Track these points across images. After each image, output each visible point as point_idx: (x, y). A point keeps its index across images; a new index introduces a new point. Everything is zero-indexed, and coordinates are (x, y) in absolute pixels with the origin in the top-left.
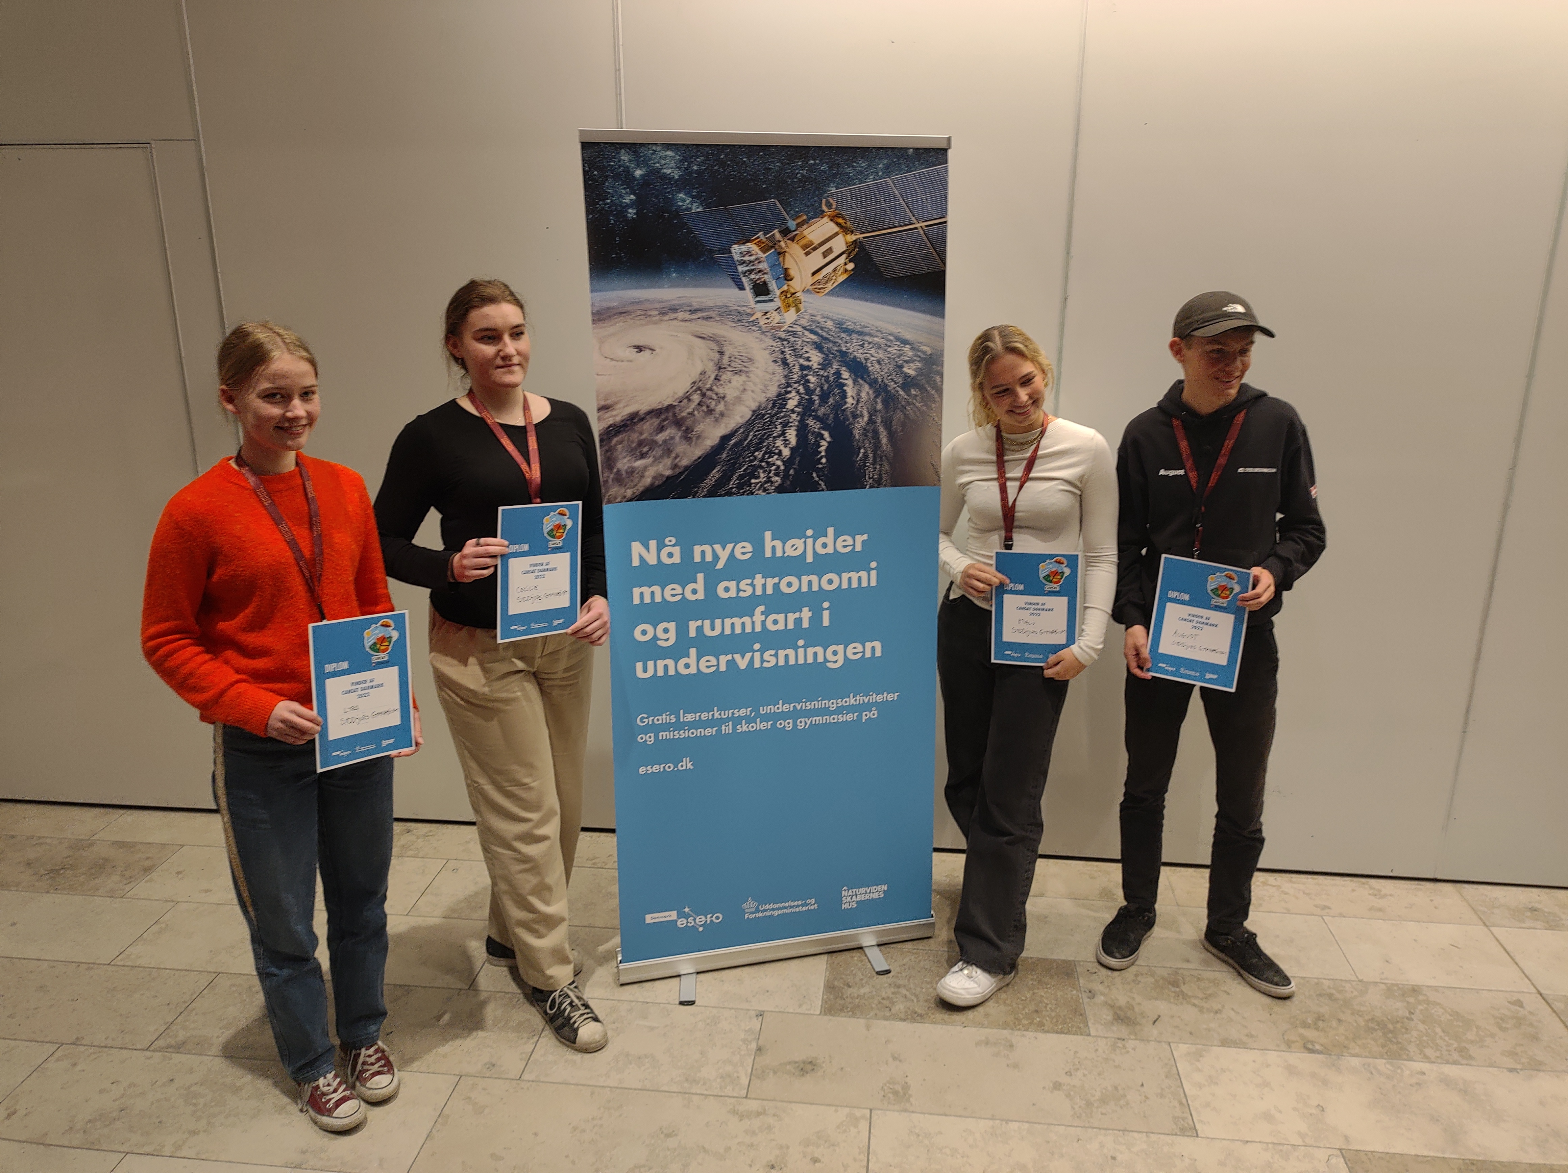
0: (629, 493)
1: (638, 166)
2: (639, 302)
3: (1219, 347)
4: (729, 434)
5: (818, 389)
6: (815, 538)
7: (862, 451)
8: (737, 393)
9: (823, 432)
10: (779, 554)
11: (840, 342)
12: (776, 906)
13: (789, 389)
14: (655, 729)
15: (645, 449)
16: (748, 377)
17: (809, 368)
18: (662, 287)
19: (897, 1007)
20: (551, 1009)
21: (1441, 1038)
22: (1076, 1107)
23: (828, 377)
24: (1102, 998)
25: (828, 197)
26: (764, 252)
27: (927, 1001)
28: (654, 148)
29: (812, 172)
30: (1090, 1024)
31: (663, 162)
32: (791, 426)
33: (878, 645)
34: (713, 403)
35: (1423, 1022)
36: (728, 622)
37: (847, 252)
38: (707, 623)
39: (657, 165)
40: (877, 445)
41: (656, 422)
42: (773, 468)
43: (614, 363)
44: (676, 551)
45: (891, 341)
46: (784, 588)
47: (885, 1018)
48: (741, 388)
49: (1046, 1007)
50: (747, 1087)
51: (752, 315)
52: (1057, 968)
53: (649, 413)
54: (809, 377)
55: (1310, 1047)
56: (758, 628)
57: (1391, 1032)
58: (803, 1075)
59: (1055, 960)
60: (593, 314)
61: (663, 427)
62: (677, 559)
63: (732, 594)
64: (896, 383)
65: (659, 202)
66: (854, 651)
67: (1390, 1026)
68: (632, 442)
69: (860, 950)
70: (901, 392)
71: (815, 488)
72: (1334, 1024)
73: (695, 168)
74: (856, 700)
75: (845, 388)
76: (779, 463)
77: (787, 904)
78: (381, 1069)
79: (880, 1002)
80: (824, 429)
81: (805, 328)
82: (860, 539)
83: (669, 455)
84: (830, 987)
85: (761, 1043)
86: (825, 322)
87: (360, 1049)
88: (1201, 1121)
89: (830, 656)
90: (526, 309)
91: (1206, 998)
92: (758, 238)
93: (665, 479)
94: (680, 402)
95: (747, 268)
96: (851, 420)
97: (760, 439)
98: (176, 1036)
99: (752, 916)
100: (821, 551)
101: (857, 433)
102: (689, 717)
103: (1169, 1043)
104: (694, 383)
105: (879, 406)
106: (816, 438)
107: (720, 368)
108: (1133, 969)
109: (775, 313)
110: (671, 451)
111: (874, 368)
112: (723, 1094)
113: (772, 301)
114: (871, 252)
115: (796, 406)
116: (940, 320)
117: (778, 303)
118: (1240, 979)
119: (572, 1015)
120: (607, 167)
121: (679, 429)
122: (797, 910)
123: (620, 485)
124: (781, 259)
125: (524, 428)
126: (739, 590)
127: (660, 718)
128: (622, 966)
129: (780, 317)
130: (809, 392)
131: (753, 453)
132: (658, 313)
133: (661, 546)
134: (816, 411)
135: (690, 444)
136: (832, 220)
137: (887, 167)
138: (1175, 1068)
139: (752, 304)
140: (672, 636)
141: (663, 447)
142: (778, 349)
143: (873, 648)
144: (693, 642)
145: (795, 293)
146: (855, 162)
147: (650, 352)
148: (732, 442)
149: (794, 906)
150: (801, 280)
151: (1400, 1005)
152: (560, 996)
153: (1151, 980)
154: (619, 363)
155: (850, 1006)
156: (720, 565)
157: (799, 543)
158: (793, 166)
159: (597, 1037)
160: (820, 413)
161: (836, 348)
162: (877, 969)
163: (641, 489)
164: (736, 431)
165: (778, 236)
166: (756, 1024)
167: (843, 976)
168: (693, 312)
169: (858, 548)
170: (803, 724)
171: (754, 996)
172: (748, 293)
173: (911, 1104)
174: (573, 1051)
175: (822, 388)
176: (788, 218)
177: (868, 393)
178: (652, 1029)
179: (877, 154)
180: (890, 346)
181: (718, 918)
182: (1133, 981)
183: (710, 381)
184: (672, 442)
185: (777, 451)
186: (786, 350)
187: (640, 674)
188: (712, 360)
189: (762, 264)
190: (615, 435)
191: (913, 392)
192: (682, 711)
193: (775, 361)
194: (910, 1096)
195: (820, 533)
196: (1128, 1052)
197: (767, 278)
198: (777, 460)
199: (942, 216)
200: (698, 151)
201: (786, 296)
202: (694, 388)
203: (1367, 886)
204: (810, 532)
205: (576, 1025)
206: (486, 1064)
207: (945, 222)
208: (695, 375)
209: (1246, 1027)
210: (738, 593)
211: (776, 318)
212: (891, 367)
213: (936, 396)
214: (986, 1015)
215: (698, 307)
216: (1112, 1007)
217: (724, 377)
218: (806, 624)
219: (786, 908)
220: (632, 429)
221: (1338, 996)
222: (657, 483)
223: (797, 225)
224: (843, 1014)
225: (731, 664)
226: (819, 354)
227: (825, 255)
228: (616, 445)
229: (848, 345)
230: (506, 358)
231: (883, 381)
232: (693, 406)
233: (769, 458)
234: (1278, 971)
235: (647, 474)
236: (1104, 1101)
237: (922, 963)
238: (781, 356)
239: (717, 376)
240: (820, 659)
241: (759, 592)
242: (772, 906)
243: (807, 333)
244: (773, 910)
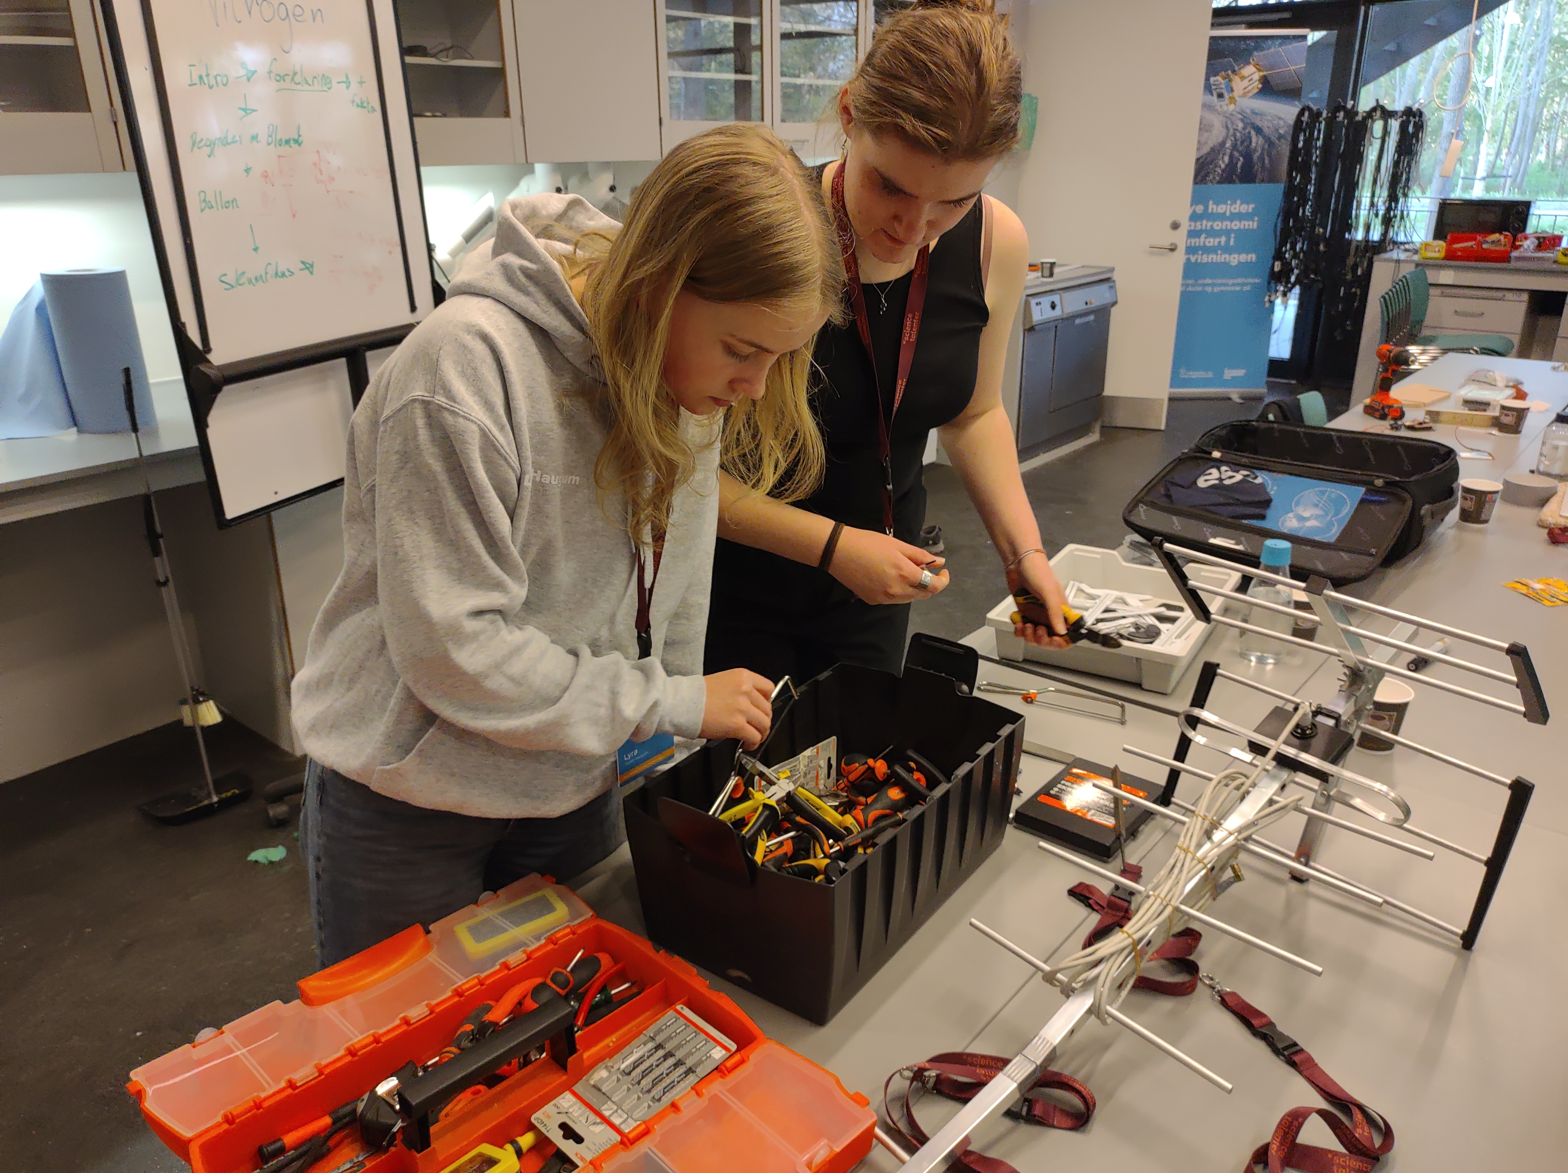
6: (1231, 205)
37: (1259, 80)
66: (1243, 258)
82: (1251, 206)
100: (1233, 211)
105: (1266, 146)
111: (1266, 130)
117: (1227, 101)
157: (1224, 207)
169: (1250, 210)
172: (1215, 98)
218: (1223, 243)
241: (1204, 227)
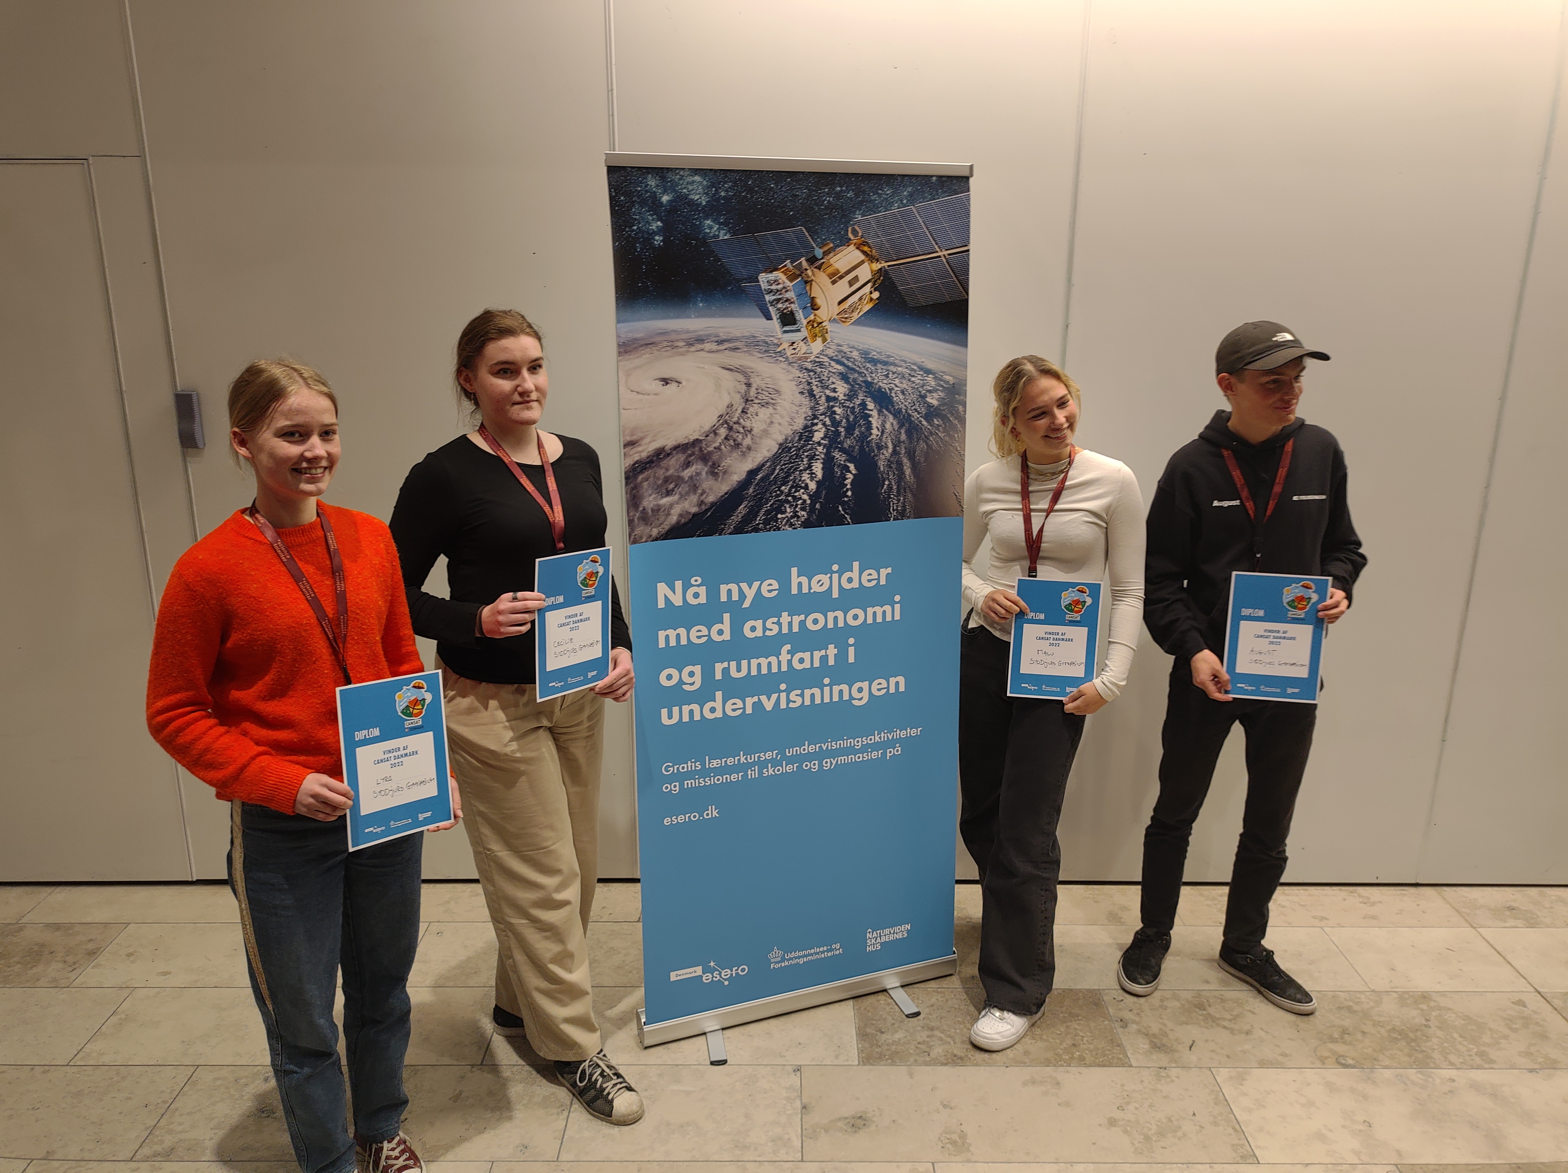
0: (655, 532)
1: (665, 192)
2: (664, 333)
3: (1276, 377)
4: (756, 469)
5: (844, 420)
7: (887, 483)
8: (764, 426)
9: (849, 464)
10: (805, 590)
11: (865, 372)
12: (801, 953)
13: (816, 421)
14: (680, 777)
15: (671, 486)
16: (774, 409)
17: (835, 399)
18: (690, 317)
19: (936, 1051)
20: (581, 1082)
21: (1460, 1043)
22: (1136, 1142)
23: (853, 408)
24: (1135, 1026)
25: (855, 224)
26: (791, 281)
27: (963, 1042)
28: (681, 173)
29: (838, 199)
30: (1129, 1054)
31: (691, 188)
32: (818, 459)
33: (901, 679)
34: (740, 436)
35: (1440, 1028)
36: (754, 662)
38: (733, 664)
39: (684, 190)
40: (901, 476)
41: (682, 457)
42: (800, 502)
43: (640, 396)
44: (702, 591)
45: (915, 370)
46: (810, 625)
47: (927, 1064)
48: (768, 421)
49: (1082, 1040)
50: (800, 1149)
51: (779, 346)
52: (1083, 997)
53: (676, 448)
54: (836, 409)
55: (1343, 1062)
56: (784, 668)
57: (1413, 1040)
58: (855, 1132)
59: (1080, 990)
60: (619, 346)
61: (689, 462)
62: (703, 599)
63: (759, 633)
64: (919, 413)
65: (687, 229)
67: (1411, 1035)
68: (658, 479)
69: (885, 993)
70: (924, 422)
71: (841, 522)
72: (1359, 1036)
73: (723, 194)
74: (880, 738)
75: (870, 419)
76: (805, 497)
77: (812, 951)
78: (407, 1162)
79: (917, 1047)
80: (850, 462)
81: (831, 359)
83: (695, 492)
84: (862, 1035)
85: (804, 1101)
86: (851, 352)
87: (382, 1143)
88: (1258, 1147)
89: (855, 694)
90: (543, 341)
91: (1234, 1019)
92: (785, 266)
93: (691, 516)
94: (707, 436)
95: (774, 297)
96: (876, 451)
97: (786, 472)
98: (162, 1142)
99: (777, 966)
101: (882, 464)
102: (715, 763)
103: (1210, 1068)
104: (721, 416)
106: (841, 471)
107: (747, 400)
108: (1157, 994)
109: (802, 344)
110: (697, 488)
112: (778, 1159)
113: (799, 331)
114: (896, 281)
115: (822, 439)
116: (965, 349)
118: (1261, 998)
119: (604, 1086)
120: (634, 192)
121: (706, 465)
122: (823, 956)
123: (646, 524)
124: (808, 288)
125: (542, 467)
126: (765, 629)
127: (685, 766)
128: (646, 1028)
129: (806, 348)
130: (835, 423)
131: (780, 487)
132: (684, 344)
133: (686, 587)
134: (841, 443)
135: (716, 480)
136: (857, 248)
137: (911, 195)
138: (1221, 1094)
139: (779, 334)
140: (698, 679)
141: (689, 483)
142: (804, 380)
143: (897, 683)
144: (719, 685)
145: (821, 323)
146: (881, 190)
147: (674, 384)
148: (759, 477)
149: (820, 952)
150: (827, 310)
151: (1415, 1013)
152: (589, 1066)
153: (1177, 1004)
154: (646, 397)
155: (888, 1053)
156: (746, 604)
158: (820, 193)
159: (635, 1108)
160: (846, 445)
161: (861, 379)
162: (906, 1013)
163: (667, 528)
164: (763, 465)
165: (805, 264)
166: (795, 1080)
167: (873, 1022)
168: (720, 342)
170: (829, 764)
171: (787, 1050)
173: (972, 1154)
174: (609, 1124)
175: (848, 420)
176: (814, 245)
177: (892, 424)
178: (688, 1093)
179: (902, 182)
180: (913, 376)
181: (743, 970)
182: (1161, 1006)
183: (737, 415)
184: (698, 478)
185: (803, 485)
186: (813, 381)
187: (665, 721)
188: (739, 392)
189: (789, 293)
190: (641, 472)
191: (936, 422)
192: (707, 757)
193: (802, 393)
194: (970, 1145)
195: (846, 567)
196: (1172, 1081)
197: (794, 307)
198: (803, 494)
199: (964, 244)
200: (726, 176)
201: (813, 326)
202: (721, 421)
203: (1356, 895)
204: (835, 567)
205: (610, 1097)
206: (517, 1147)
207: (968, 251)
208: (722, 409)
209: (1278, 1046)
210: (764, 632)
211: (803, 348)
212: (914, 397)
213: (959, 426)
214: (1026, 1053)
215: (725, 337)
216: (1147, 1035)
217: (751, 409)
219: (812, 955)
220: (658, 466)
221: (1355, 1007)
222: (683, 521)
223: (824, 252)
224: (883, 1063)
225: (758, 705)
226: (845, 385)
227: (851, 283)
228: (642, 482)
229: (874, 375)
230: (525, 394)
231: (906, 411)
232: (720, 440)
233: (795, 492)
234: (1299, 988)
235: (672, 511)
236: (1161, 1134)
237: (950, 1003)
238: (807, 387)
239: (744, 408)
240: (846, 697)
242: (797, 954)
243: (833, 363)
244: (799, 958)
